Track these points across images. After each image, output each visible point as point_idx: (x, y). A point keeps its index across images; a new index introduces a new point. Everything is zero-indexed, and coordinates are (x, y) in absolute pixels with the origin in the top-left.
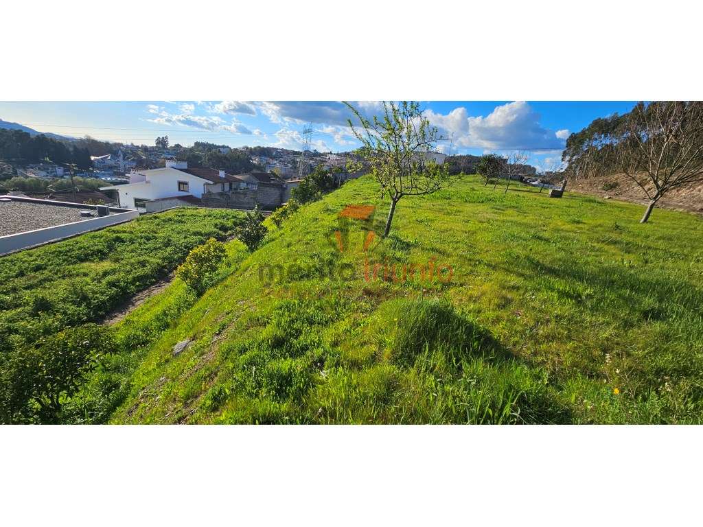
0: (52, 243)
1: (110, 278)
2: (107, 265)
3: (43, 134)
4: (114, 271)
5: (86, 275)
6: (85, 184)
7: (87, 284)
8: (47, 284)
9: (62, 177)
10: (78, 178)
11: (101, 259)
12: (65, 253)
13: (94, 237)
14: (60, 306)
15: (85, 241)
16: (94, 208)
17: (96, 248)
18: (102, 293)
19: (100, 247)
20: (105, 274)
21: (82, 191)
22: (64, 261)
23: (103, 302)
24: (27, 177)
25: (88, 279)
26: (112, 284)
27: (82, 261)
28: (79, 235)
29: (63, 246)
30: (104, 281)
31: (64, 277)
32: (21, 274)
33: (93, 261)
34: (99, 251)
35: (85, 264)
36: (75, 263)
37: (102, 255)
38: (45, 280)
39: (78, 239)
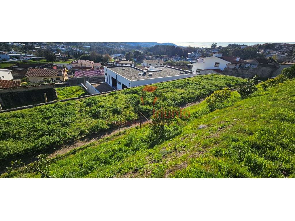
0: (171, 81)
1: (182, 95)
2: (182, 91)
3: (178, 46)
4: (184, 93)
5: (177, 92)
6: (183, 63)
7: (176, 95)
8: (167, 93)
9: (178, 61)
10: (182, 61)
11: (182, 89)
12: (173, 84)
13: (182, 81)
14: (169, 100)
15: (179, 82)
16: (184, 71)
17: (181, 84)
18: (179, 100)
19: (183, 84)
20: (181, 94)
21: (182, 65)
22: (173, 87)
23: (178, 103)
24: (170, 60)
25: (177, 94)
26: (182, 98)
27: (177, 88)
28: (178, 80)
29: (173, 82)
30: (180, 96)
31: (171, 92)
32: (163, 88)
33: (179, 89)
34: (182, 86)
35: (177, 89)
36: (175, 88)
37: (182, 87)
38: (167, 91)
39: (177, 81)
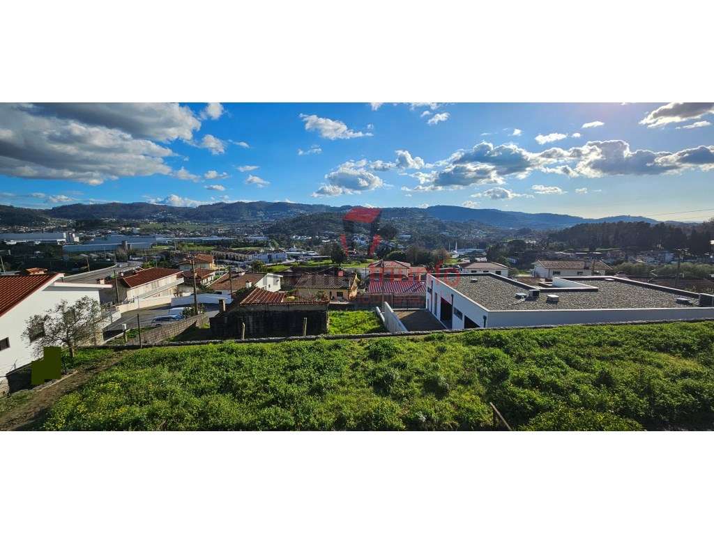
0: (635, 324)
1: (690, 382)
2: (690, 365)
4: (698, 376)
5: (659, 366)
6: (694, 271)
7: (658, 377)
8: (617, 362)
9: (669, 263)
10: (688, 264)
11: (685, 356)
12: (645, 337)
13: (685, 328)
14: (621, 387)
15: (671, 330)
16: (696, 297)
17: (682, 341)
18: (673, 396)
19: (688, 341)
20: (685, 374)
21: (687, 278)
22: (641, 344)
23: (670, 407)
24: (635, 262)
25: (660, 372)
26: (688, 390)
27: (661, 350)
28: (666, 322)
29: (645, 329)
30: (680, 382)
31: (635, 360)
32: (599, 344)
33: (673, 355)
34: (685, 345)
35: (663, 355)
36: (652, 350)
37: (688, 352)
38: (617, 357)
39: (665, 326)
